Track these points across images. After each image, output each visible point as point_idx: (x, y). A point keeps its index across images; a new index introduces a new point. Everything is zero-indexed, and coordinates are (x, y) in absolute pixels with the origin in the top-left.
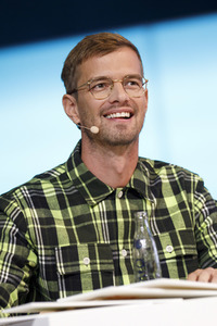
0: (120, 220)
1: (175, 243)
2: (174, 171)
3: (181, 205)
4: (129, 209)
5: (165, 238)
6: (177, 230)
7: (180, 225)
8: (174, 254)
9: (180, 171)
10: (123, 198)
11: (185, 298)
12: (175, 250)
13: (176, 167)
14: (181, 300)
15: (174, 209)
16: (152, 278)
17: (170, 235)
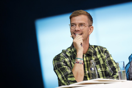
0: (85, 63)
1: (101, 68)
2: (99, 47)
3: (102, 57)
4: (88, 59)
5: (98, 66)
6: (101, 64)
7: (102, 62)
8: (101, 71)
9: (101, 47)
10: (86, 57)
11: (105, 83)
12: (101, 70)
13: (99, 46)
14: (104, 84)
15: (100, 58)
16: (95, 78)
17: (99, 65)
